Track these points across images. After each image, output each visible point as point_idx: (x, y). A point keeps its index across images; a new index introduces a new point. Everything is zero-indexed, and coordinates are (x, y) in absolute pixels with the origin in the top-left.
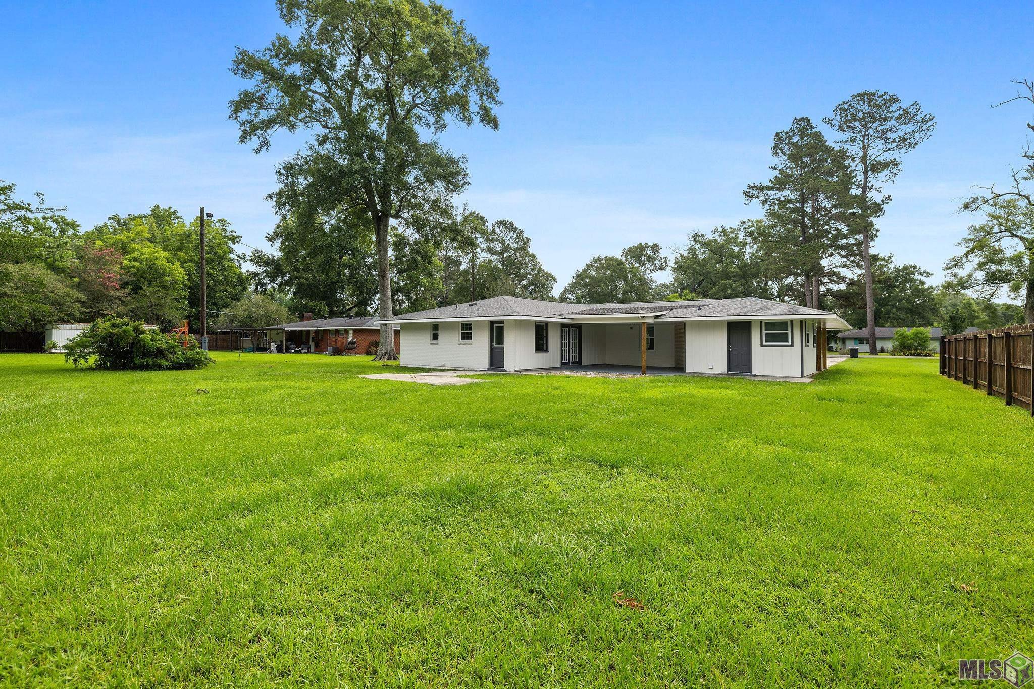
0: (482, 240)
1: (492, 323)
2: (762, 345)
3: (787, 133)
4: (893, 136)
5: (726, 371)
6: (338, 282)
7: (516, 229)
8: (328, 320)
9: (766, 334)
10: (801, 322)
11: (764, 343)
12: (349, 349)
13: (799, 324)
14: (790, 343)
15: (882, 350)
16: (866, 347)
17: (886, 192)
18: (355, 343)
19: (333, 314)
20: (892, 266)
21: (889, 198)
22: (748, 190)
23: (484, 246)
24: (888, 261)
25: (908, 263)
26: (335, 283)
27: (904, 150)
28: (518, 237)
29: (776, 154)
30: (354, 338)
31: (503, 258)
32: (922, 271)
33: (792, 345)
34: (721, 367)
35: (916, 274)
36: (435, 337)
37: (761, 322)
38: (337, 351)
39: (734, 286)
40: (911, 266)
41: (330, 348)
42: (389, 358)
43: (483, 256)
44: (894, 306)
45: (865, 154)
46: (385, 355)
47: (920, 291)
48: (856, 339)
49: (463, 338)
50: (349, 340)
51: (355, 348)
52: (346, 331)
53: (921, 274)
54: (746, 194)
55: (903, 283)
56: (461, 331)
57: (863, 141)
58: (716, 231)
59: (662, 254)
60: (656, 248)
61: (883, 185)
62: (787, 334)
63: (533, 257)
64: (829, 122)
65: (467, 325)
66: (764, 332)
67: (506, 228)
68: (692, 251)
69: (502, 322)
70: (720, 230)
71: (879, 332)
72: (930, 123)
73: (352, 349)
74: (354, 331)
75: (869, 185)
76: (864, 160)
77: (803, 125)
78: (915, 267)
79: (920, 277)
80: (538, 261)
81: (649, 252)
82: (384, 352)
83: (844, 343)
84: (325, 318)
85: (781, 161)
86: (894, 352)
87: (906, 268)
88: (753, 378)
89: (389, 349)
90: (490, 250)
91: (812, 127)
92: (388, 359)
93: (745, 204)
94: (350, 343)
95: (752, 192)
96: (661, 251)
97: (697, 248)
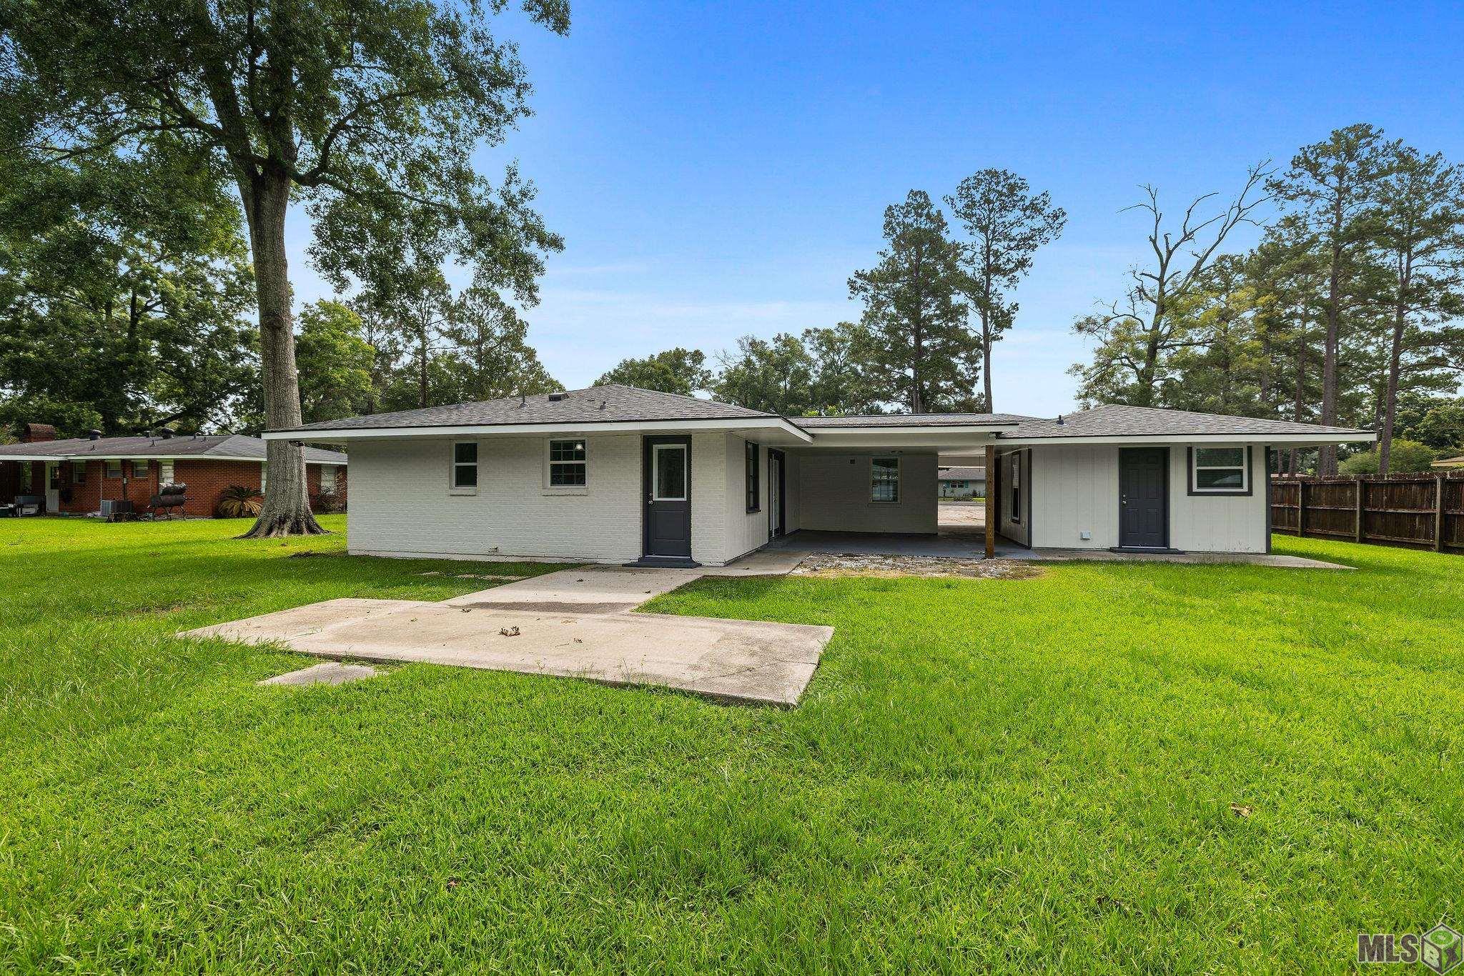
0: (440, 317)
1: (649, 440)
2: (1190, 493)
4: (1015, 232)
5: (1116, 545)
6: (130, 363)
7: (503, 304)
8: (100, 441)
9: (1199, 471)
10: (1267, 449)
11: (1195, 489)
12: (164, 505)
13: (1262, 453)
14: (1245, 489)
18: (181, 491)
19: (112, 429)
22: (854, 279)
23: (446, 327)
26: (123, 365)
28: (505, 318)
29: (886, 236)
30: (176, 480)
31: (480, 349)
33: (1250, 493)
34: (1106, 534)
36: (466, 477)
37: (1190, 450)
38: (129, 511)
41: (107, 504)
42: (296, 530)
43: (441, 345)
46: (282, 521)
49: (556, 480)
50: (164, 485)
51: (180, 503)
52: (155, 466)
54: (852, 284)
56: (549, 463)
58: (779, 339)
59: (706, 365)
60: (698, 356)
62: (1240, 472)
63: (530, 354)
64: (948, 202)
65: (570, 445)
66: (1195, 469)
67: (486, 301)
68: (748, 363)
69: (686, 438)
70: (783, 338)
73: (171, 505)
74: (178, 465)
77: (919, 202)
80: (537, 359)
81: (688, 363)
82: (278, 514)
84: (93, 436)
88: (1173, 558)
89: (293, 507)
90: (455, 335)
91: (930, 205)
92: (291, 531)
93: (850, 298)
94: (167, 491)
95: (859, 282)
96: (704, 361)
97: (754, 358)
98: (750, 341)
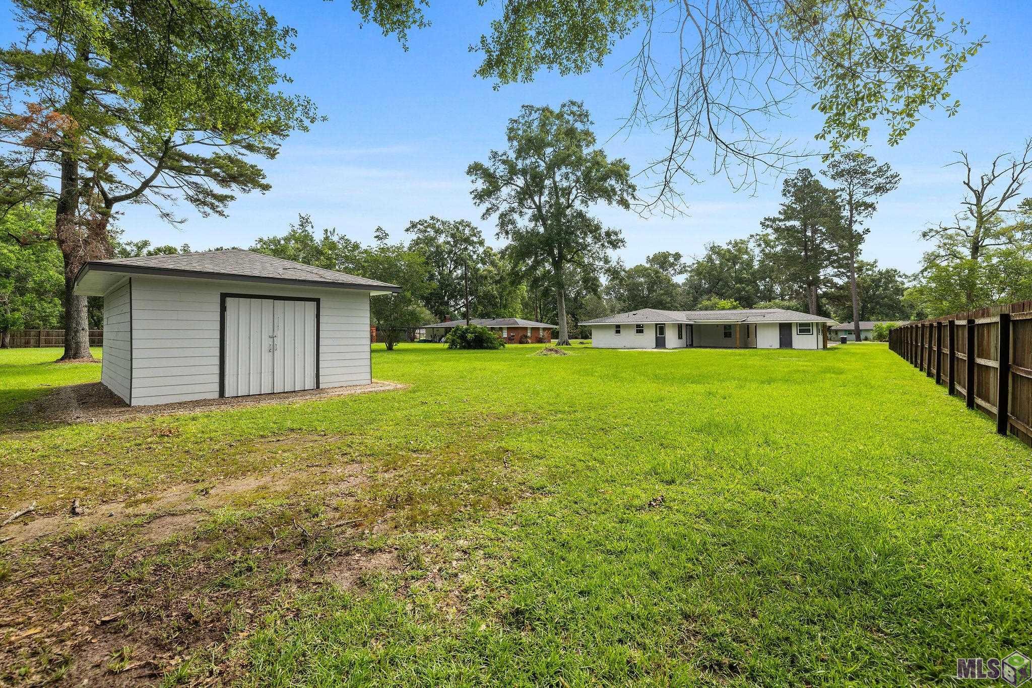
1: (656, 325)
2: (797, 334)
3: (793, 180)
5: (778, 347)
13: (816, 324)
15: (866, 339)
16: (854, 336)
17: (866, 225)
20: (876, 270)
21: (868, 231)
24: (873, 265)
25: (889, 268)
27: (879, 194)
29: (785, 195)
32: (901, 274)
33: (812, 334)
34: (776, 344)
35: (896, 277)
36: (618, 332)
37: (797, 324)
39: (747, 289)
40: (892, 270)
44: (878, 303)
45: (851, 198)
47: (899, 291)
48: (846, 331)
49: (637, 333)
50: (505, 334)
52: (501, 329)
53: (900, 276)
55: (886, 284)
56: (636, 329)
57: (849, 188)
58: (730, 243)
59: (683, 260)
60: (677, 256)
61: (864, 219)
62: (810, 329)
64: (824, 173)
65: (639, 325)
66: (798, 328)
68: (710, 259)
69: (663, 324)
70: (733, 242)
71: (863, 325)
72: (896, 179)
74: (508, 328)
75: (854, 219)
76: (850, 203)
77: (806, 174)
78: (895, 271)
79: (899, 279)
81: (671, 260)
83: (837, 334)
85: (788, 200)
86: (874, 340)
87: (888, 271)
88: (793, 350)
91: (812, 176)
95: (767, 223)
96: (681, 259)
97: (714, 257)
98: (712, 245)
